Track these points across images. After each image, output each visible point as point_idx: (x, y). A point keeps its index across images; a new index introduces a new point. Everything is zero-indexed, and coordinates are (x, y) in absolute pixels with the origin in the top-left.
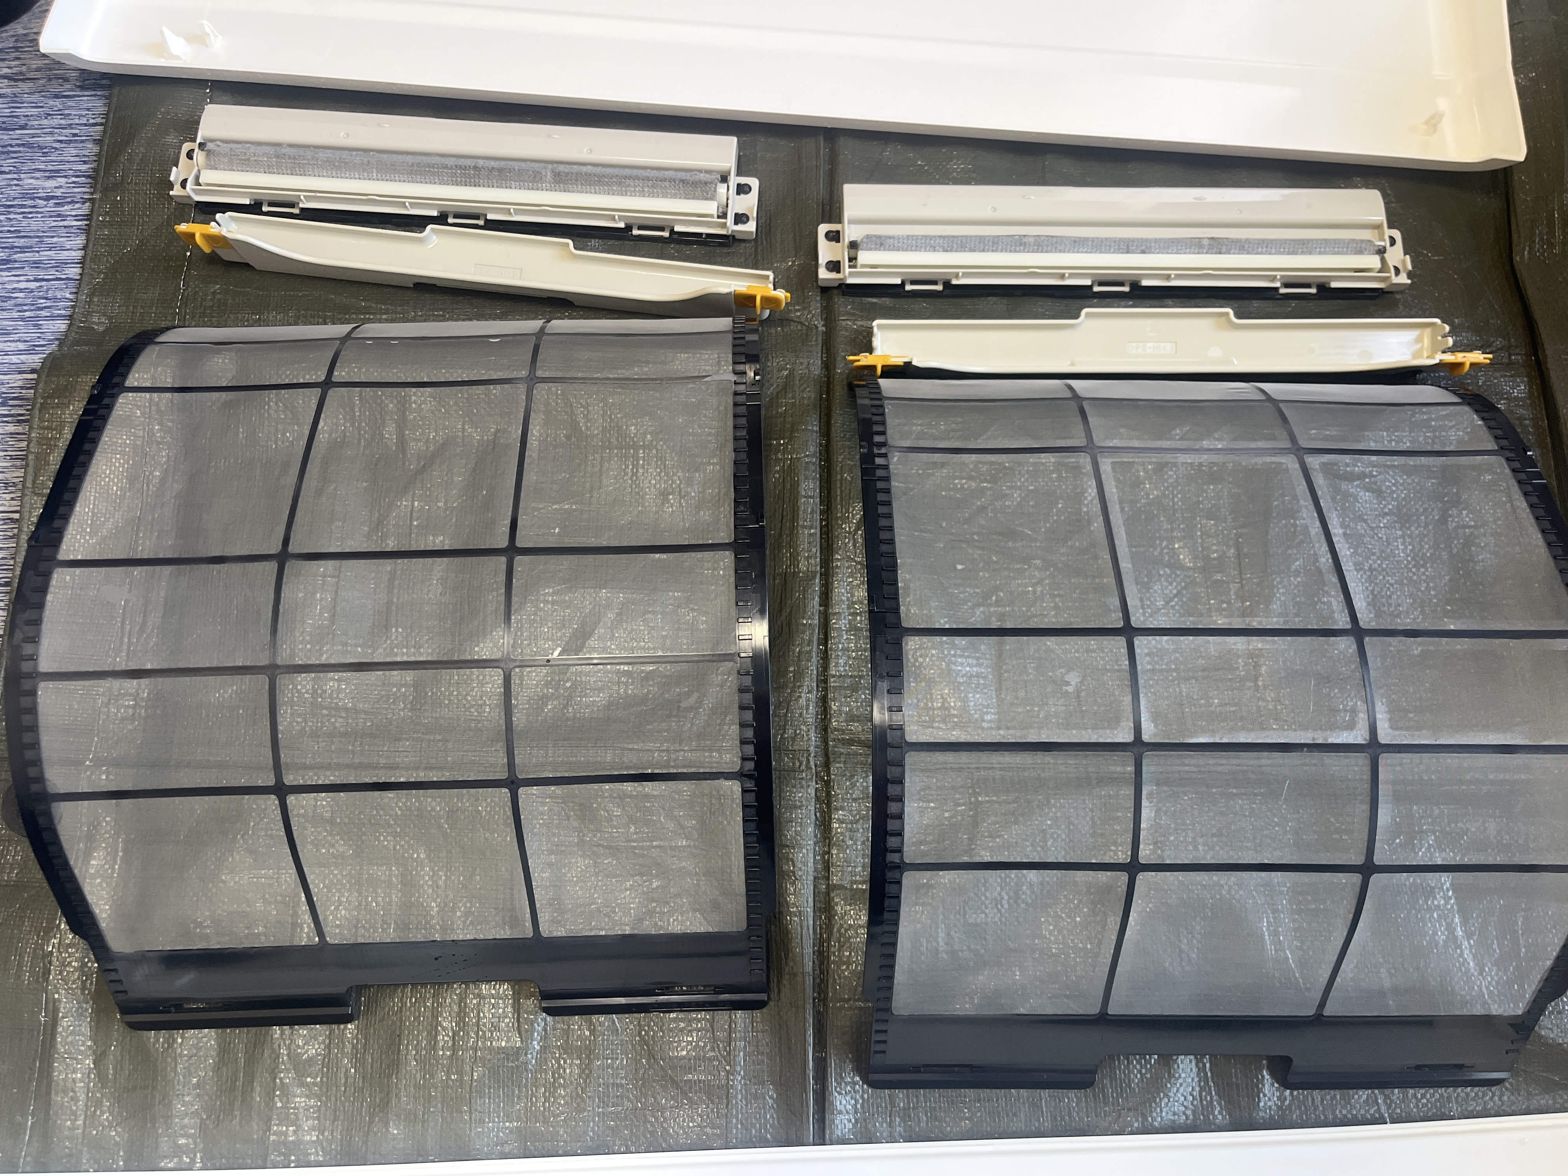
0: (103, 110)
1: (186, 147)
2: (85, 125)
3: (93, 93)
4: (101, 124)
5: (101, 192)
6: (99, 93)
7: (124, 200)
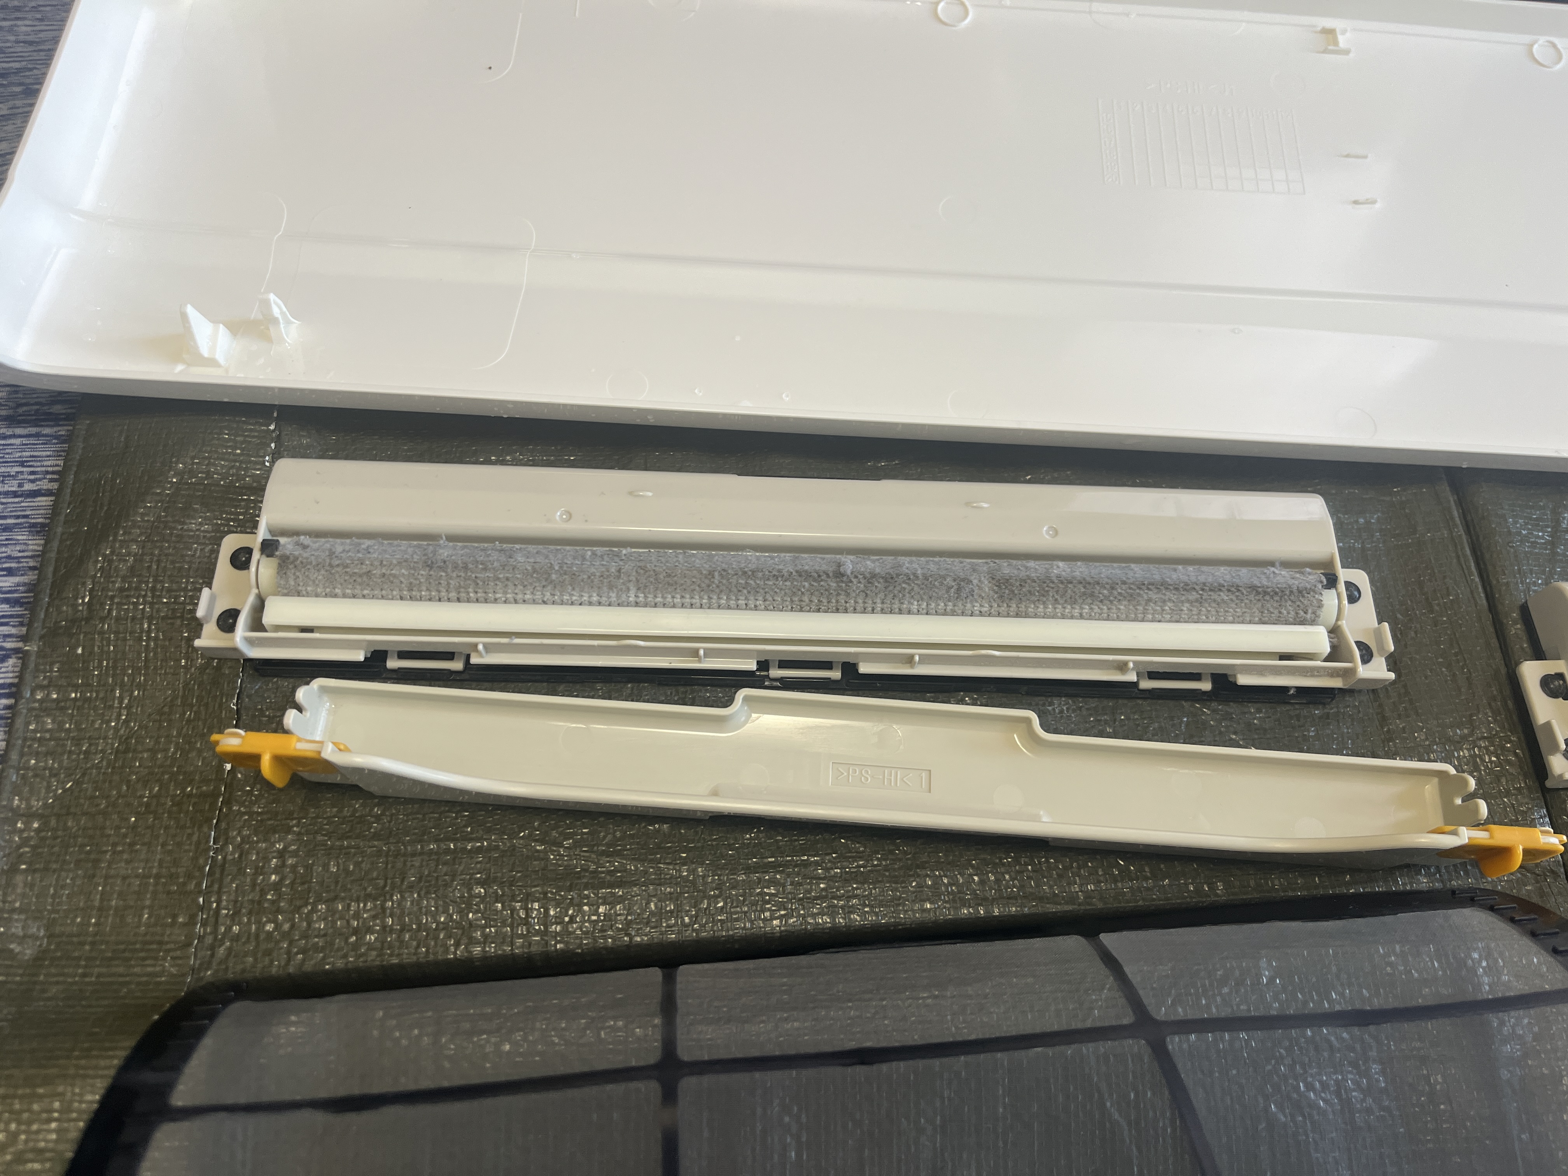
0: (53, 463)
1: (230, 543)
2: (15, 494)
3: (33, 430)
4: (49, 493)
5: (41, 638)
6: (47, 431)
7: (91, 653)
